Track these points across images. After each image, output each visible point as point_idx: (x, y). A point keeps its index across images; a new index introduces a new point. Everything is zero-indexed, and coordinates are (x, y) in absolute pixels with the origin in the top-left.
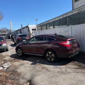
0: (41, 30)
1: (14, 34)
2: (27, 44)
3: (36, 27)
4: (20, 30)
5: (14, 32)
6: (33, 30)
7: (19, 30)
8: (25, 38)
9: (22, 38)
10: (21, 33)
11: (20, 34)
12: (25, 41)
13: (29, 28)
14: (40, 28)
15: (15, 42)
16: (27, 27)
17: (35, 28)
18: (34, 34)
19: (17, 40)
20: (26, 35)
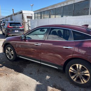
0: (41, 18)
1: (3, 21)
2: (25, 40)
3: (32, 14)
4: (11, 16)
5: (3, 18)
6: (28, 17)
7: (9, 16)
8: (18, 28)
9: (13, 27)
10: (12, 20)
11: (11, 22)
12: (18, 31)
13: (23, 15)
14: (40, 15)
15: (3, 31)
16: (21, 13)
17: (31, 16)
18: (29, 22)
19: (6, 29)
20: (20, 23)
